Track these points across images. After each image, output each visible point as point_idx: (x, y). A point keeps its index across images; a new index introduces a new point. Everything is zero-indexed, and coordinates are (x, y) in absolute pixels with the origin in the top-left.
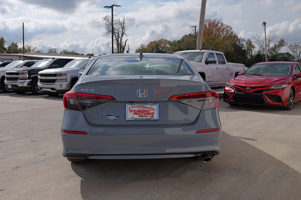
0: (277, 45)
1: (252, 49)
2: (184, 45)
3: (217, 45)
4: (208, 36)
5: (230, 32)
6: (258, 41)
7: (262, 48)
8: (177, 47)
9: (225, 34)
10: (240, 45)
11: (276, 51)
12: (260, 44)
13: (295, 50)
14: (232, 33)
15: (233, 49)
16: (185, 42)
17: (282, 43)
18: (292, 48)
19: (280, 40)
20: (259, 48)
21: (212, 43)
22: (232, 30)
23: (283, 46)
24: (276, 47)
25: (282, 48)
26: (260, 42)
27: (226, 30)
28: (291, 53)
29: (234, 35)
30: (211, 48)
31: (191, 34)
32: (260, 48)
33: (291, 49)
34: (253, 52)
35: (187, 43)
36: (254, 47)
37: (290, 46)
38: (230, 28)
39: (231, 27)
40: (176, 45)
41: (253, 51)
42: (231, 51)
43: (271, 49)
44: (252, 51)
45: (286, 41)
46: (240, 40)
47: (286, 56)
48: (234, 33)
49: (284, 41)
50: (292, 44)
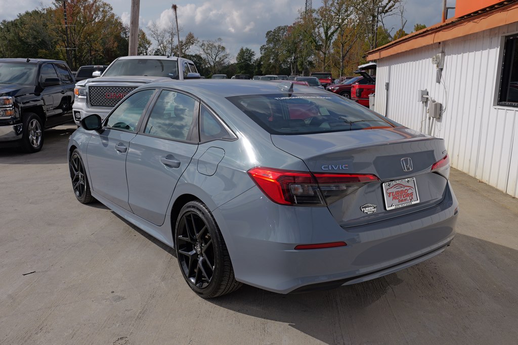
0: (184, 42)
1: (147, 46)
2: (26, 32)
3: (90, 35)
4: (72, 17)
5: (109, 14)
6: (155, 34)
7: (162, 45)
8: (13, 34)
9: (101, 16)
10: (126, 37)
11: (183, 51)
12: (159, 39)
13: (209, 51)
14: (113, 15)
15: (116, 44)
16: (27, 26)
17: (190, 40)
18: (205, 48)
19: (187, 35)
20: (157, 44)
21: (79, 31)
22: (112, 12)
23: (193, 44)
24: (183, 45)
25: (191, 47)
26: (158, 36)
27: (103, 11)
28: (203, 56)
29: (116, 20)
30: (79, 40)
31: (37, 10)
32: (158, 45)
33: (204, 50)
34: (148, 51)
35: (32, 28)
36: (149, 43)
37: (202, 45)
38: (108, 7)
39: (111, 6)
40: (9, 31)
41: (149, 49)
42: (113, 47)
43: (175, 49)
44: (147, 49)
45: (195, 37)
46: (126, 30)
47: (195, 59)
48: (115, 18)
49: (193, 37)
50: (204, 42)
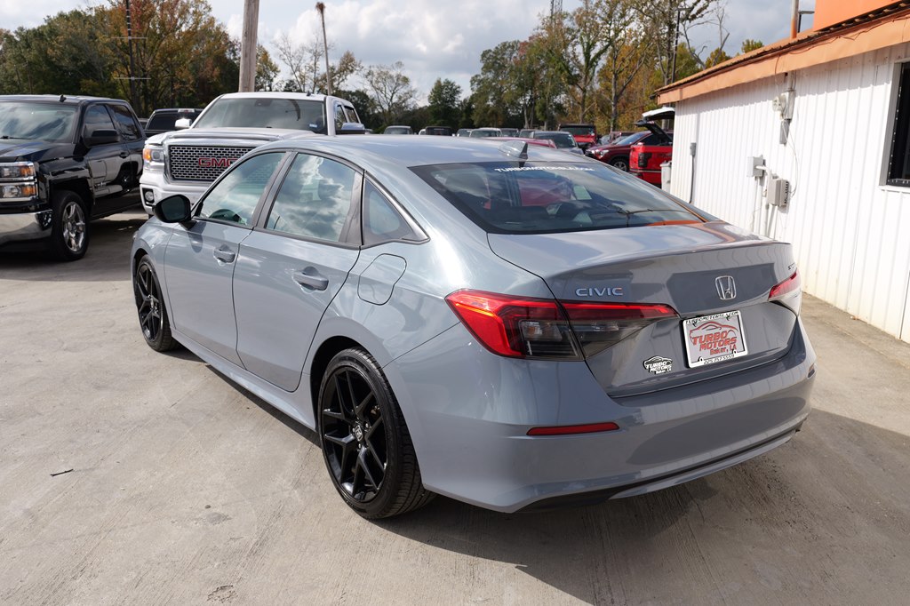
0: (337, 69)
1: (272, 75)
2: (59, 48)
3: (171, 54)
4: (141, 24)
5: (205, 19)
6: (285, 52)
7: (297, 74)
8: (35, 52)
9: (191, 22)
10: (236, 59)
11: (335, 84)
12: (293, 62)
13: (381, 85)
14: (212, 21)
15: (217, 71)
16: (60, 38)
17: (348, 65)
18: (374, 79)
19: (343, 55)
20: (289, 72)
21: (153, 48)
22: (212, 14)
23: (352, 71)
24: (335, 74)
25: (348, 77)
26: (291, 57)
27: (195, 12)
28: (371, 93)
29: (218, 29)
30: (152, 63)
31: (79, 10)
32: (292, 74)
33: (371, 82)
34: (273, 84)
35: (69, 42)
36: (275, 70)
37: (369, 74)
38: (204, 6)
39: (208, 4)
40: (29, 46)
41: (276, 80)
42: (212, 77)
43: (321, 80)
44: (272, 80)
45: (357, 60)
46: (236, 47)
47: (356, 99)
48: (216, 24)
49: (352, 60)
50: (372, 69)
